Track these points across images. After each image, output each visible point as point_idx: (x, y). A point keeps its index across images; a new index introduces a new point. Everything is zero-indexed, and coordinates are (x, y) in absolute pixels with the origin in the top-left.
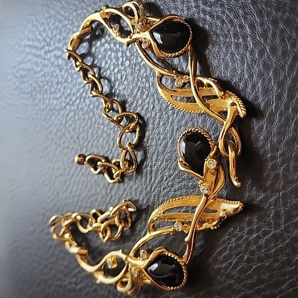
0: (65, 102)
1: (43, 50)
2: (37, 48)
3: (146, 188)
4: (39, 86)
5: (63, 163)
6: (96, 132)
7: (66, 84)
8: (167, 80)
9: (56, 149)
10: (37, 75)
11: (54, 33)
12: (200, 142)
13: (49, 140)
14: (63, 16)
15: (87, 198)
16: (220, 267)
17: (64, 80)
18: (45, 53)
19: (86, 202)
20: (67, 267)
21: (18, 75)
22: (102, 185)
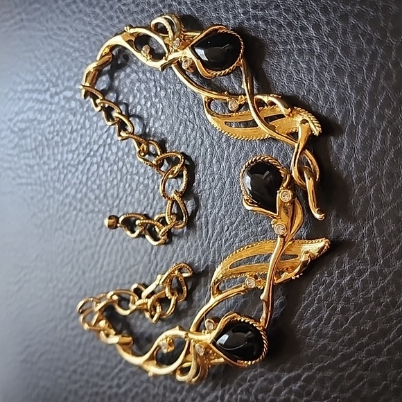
0: (83, 154)
1: (49, 93)
2: (40, 92)
3: (202, 245)
4: (46, 139)
5: (88, 231)
6: (129, 185)
7: (84, 131)
8: (216, 105)
9: (77, 216)
10: (42, 126)
11: (62, 70)
12: (268, 172)
13: (65, 205)
14: (72, 47)
15: (124, 271)
16: (308, 326)
17: (79, 127)
18: (52, 96)
19: (124, 277)
20: (104, 367)
21: (16, 129)
22: (142, 252)
